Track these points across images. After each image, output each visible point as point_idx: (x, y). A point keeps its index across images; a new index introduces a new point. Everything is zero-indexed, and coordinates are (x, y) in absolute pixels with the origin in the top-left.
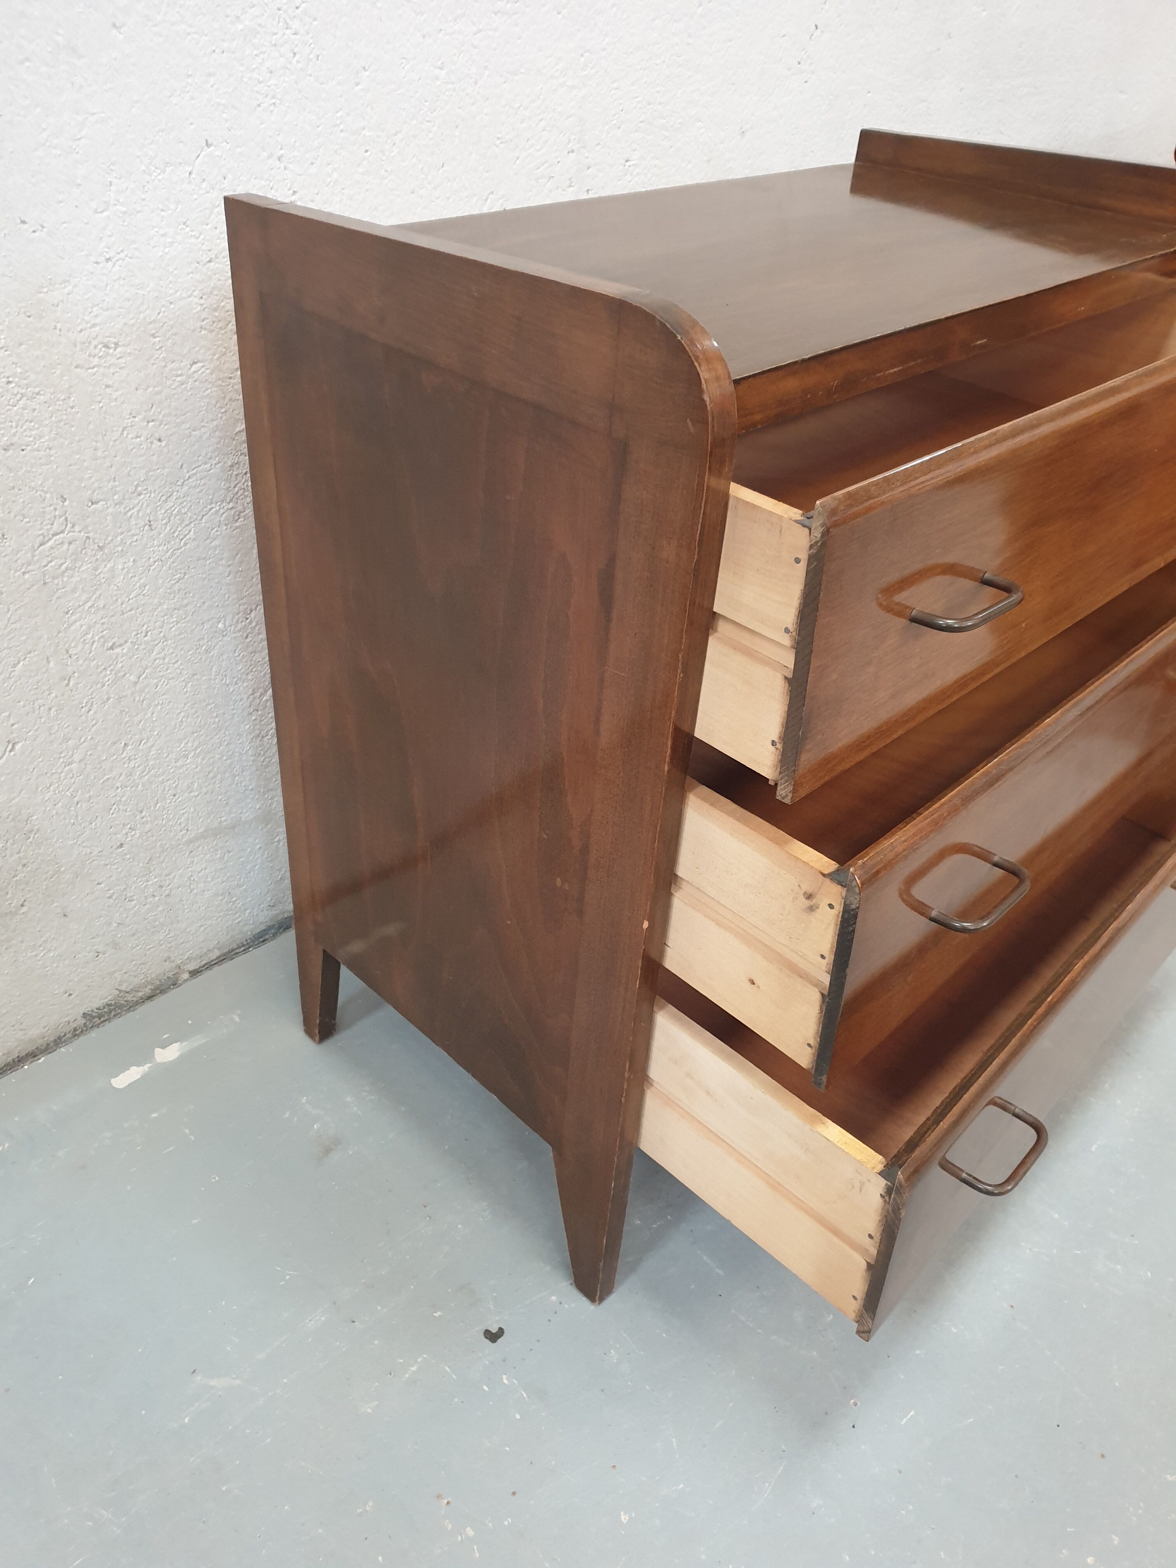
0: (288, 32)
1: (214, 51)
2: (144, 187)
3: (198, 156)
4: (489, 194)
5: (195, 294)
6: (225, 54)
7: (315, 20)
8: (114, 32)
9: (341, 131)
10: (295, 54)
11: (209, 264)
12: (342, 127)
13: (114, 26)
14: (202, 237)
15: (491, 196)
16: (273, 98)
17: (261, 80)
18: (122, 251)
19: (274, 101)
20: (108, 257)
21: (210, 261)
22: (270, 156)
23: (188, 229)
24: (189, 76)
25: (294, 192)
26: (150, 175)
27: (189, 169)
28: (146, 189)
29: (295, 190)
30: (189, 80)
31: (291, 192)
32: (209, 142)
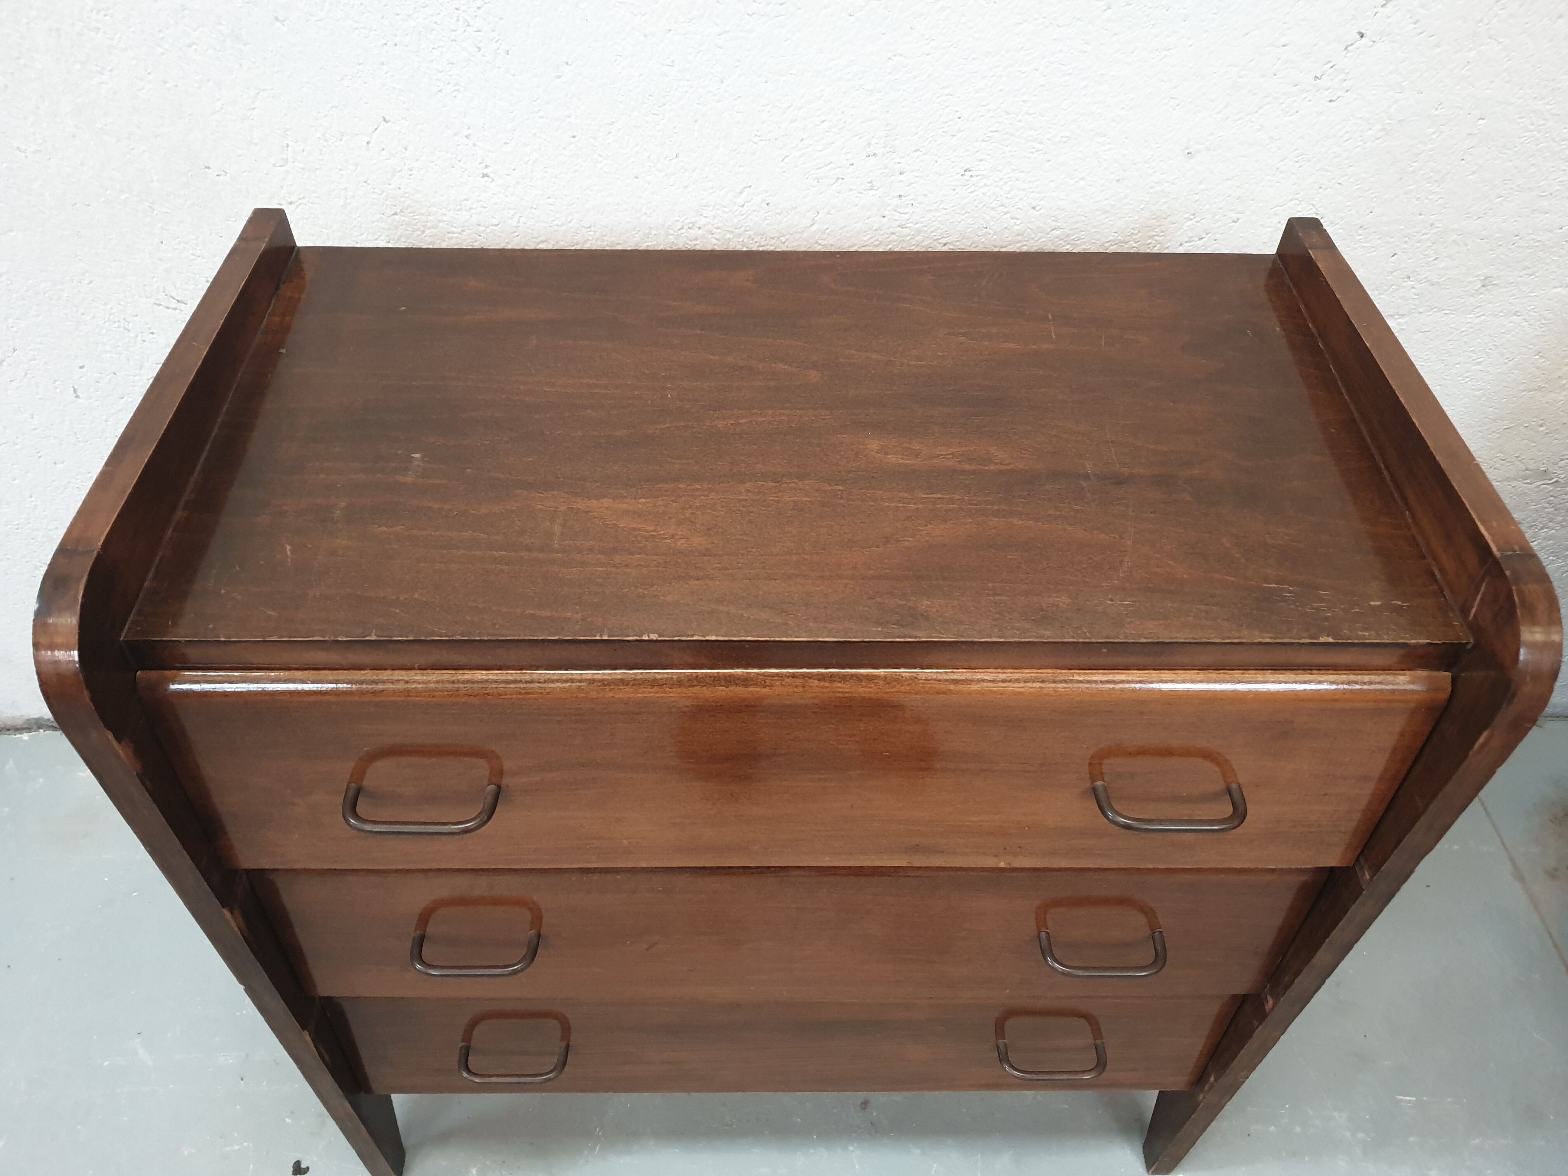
0: (468, 29)
1: (386, 44)
2: (321, 150)
3: (376, 129)
4: (746, 187)
5: (382, 238)
6: (397, 47)
7: (501, 19)
8: (278, 24)
9: (541, 117)
10: (479, 49)
11: (395, 216)
12: (541, 114)
13: (277, 19)
14: (385, 194)
15: (748, 189)
16: (456, 85)
17: (440, 70)
18: (304, 198)
19: (457, 88)
20: (290, 201)
21: (396, 214)
22: (456, 134)
23: (369, 187)
24: (360, 64)
25: (487, 167)
26: (326, 140)
27: (368, 139)
28: (323, 152)
29: (487, 164)
30: (361, 68)
31: (483, 165)
32: (387, 119)
